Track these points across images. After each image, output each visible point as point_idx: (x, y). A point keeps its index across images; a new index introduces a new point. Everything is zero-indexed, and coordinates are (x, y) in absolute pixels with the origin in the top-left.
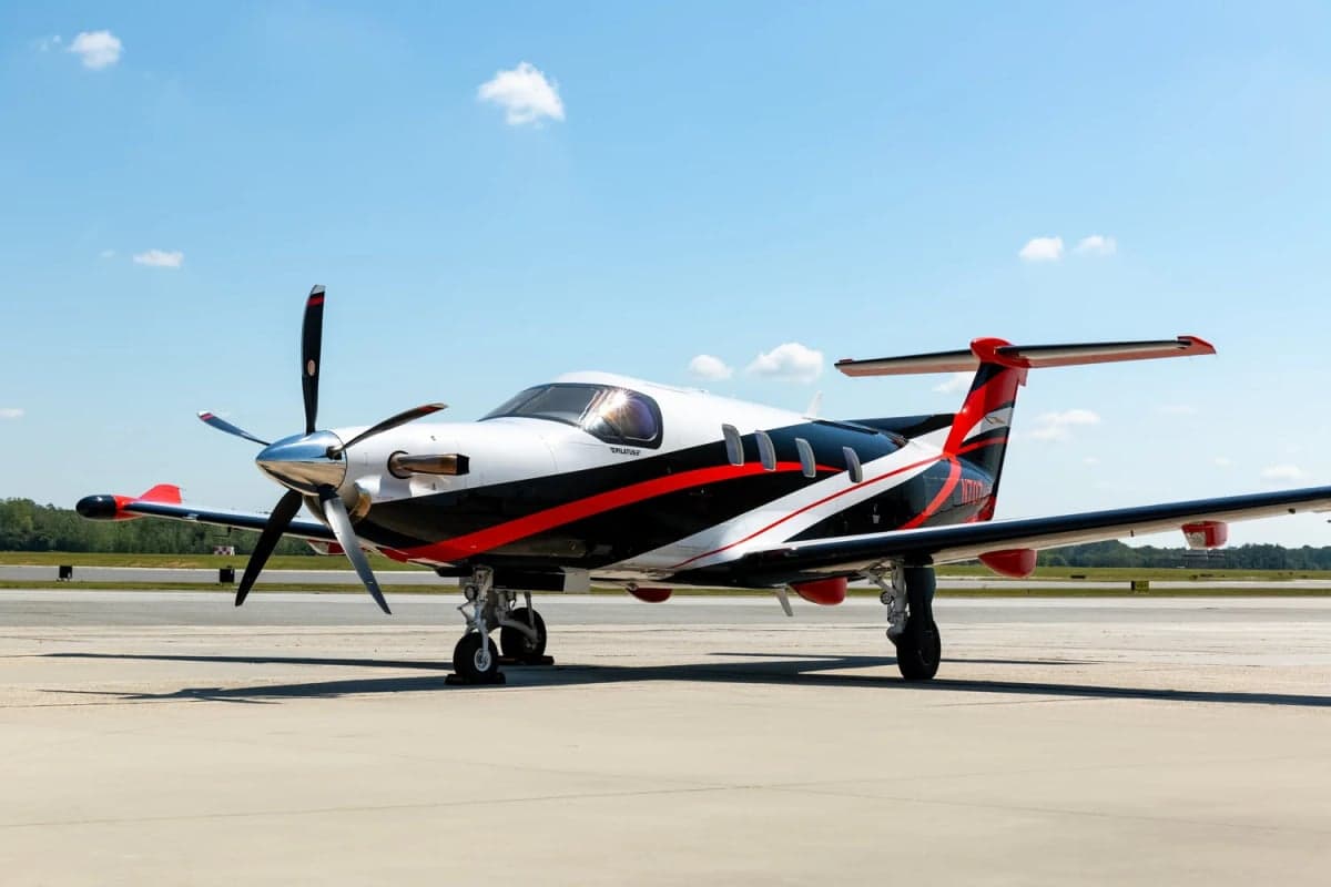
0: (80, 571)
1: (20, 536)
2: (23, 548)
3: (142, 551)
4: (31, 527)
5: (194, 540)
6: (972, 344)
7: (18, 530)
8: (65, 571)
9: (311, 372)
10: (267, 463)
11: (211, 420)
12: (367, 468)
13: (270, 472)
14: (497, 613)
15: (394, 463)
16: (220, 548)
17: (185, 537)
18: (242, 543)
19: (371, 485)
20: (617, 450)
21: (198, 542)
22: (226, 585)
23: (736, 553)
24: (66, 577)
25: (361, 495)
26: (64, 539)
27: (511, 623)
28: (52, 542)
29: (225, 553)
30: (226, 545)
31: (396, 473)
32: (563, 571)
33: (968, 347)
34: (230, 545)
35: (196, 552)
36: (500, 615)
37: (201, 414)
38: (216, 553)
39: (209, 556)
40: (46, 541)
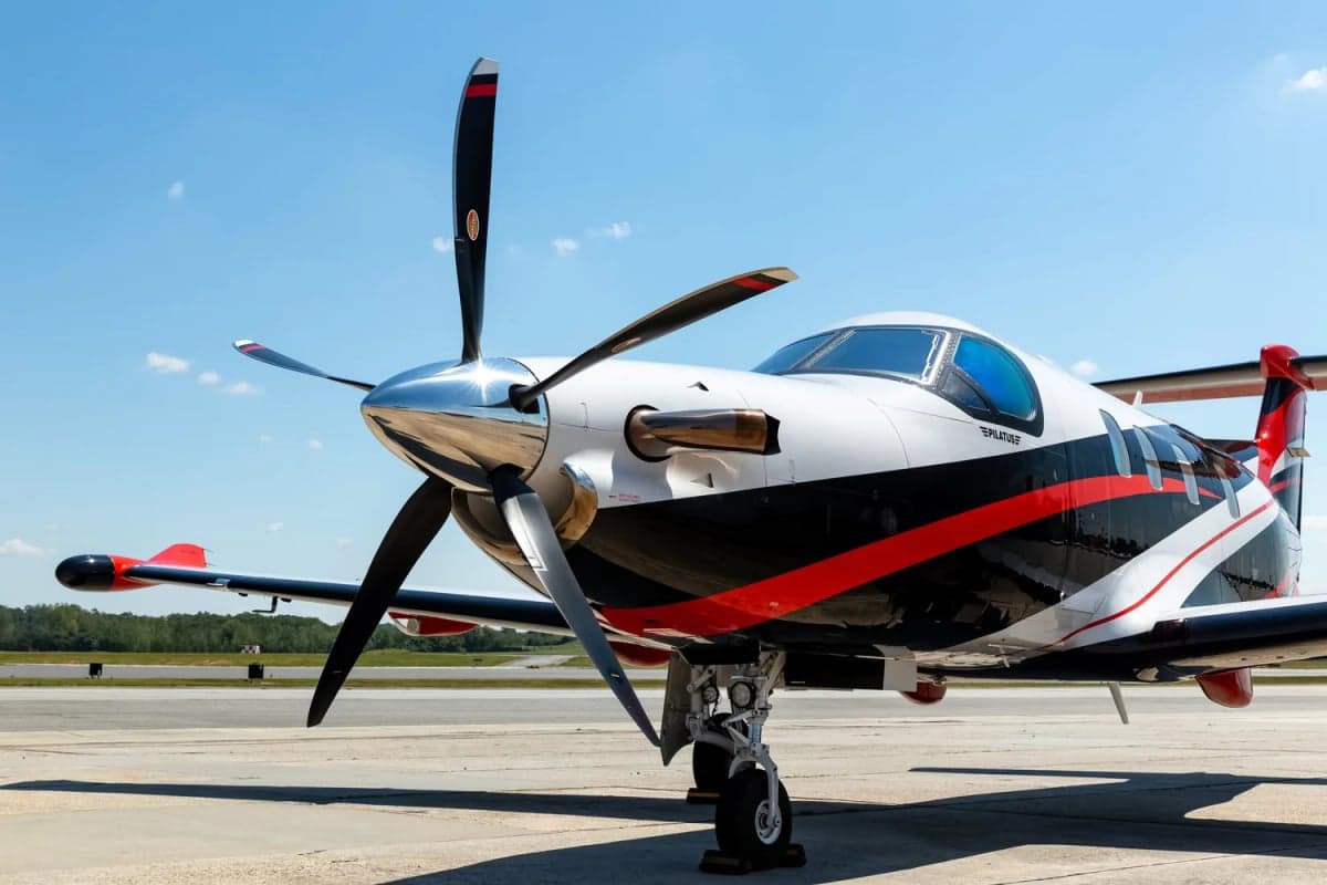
0: (110, 669)
1: (66, 638)
2: (68, 648)
3: (177, 650)
4: (76, 629)
5: (223, 640)
6: (1263, 352)
7: (64, 633)
8: (95, 669)
9: (473, 234)
10: (384, 414)
11: (257, 353)
12: (586, 435)
13: (391, 434)
14: (689, 723)
15: (637, 428)
16: (247, 647)
17: (215, 639)
18: (266, 643)
19: (596, 469)
20: (991, 432)
21: (226, 642)
22: (255, 681)
23: (1140, 621)
24: (96, 674)
25: (577, 491)
26: (107, 640)
27: (710, 738)
28: (95, 643)
29: (251, 652)
30: (252, 644)
31: (640, 449)
32: (880, 654)
33: (1256, 358)
34: (255, 644)
35: (225, 651)
36: (695, 724)
37: (239, 344)
38: (243, 652)
39: (236, 655)
40: (90, 643)
